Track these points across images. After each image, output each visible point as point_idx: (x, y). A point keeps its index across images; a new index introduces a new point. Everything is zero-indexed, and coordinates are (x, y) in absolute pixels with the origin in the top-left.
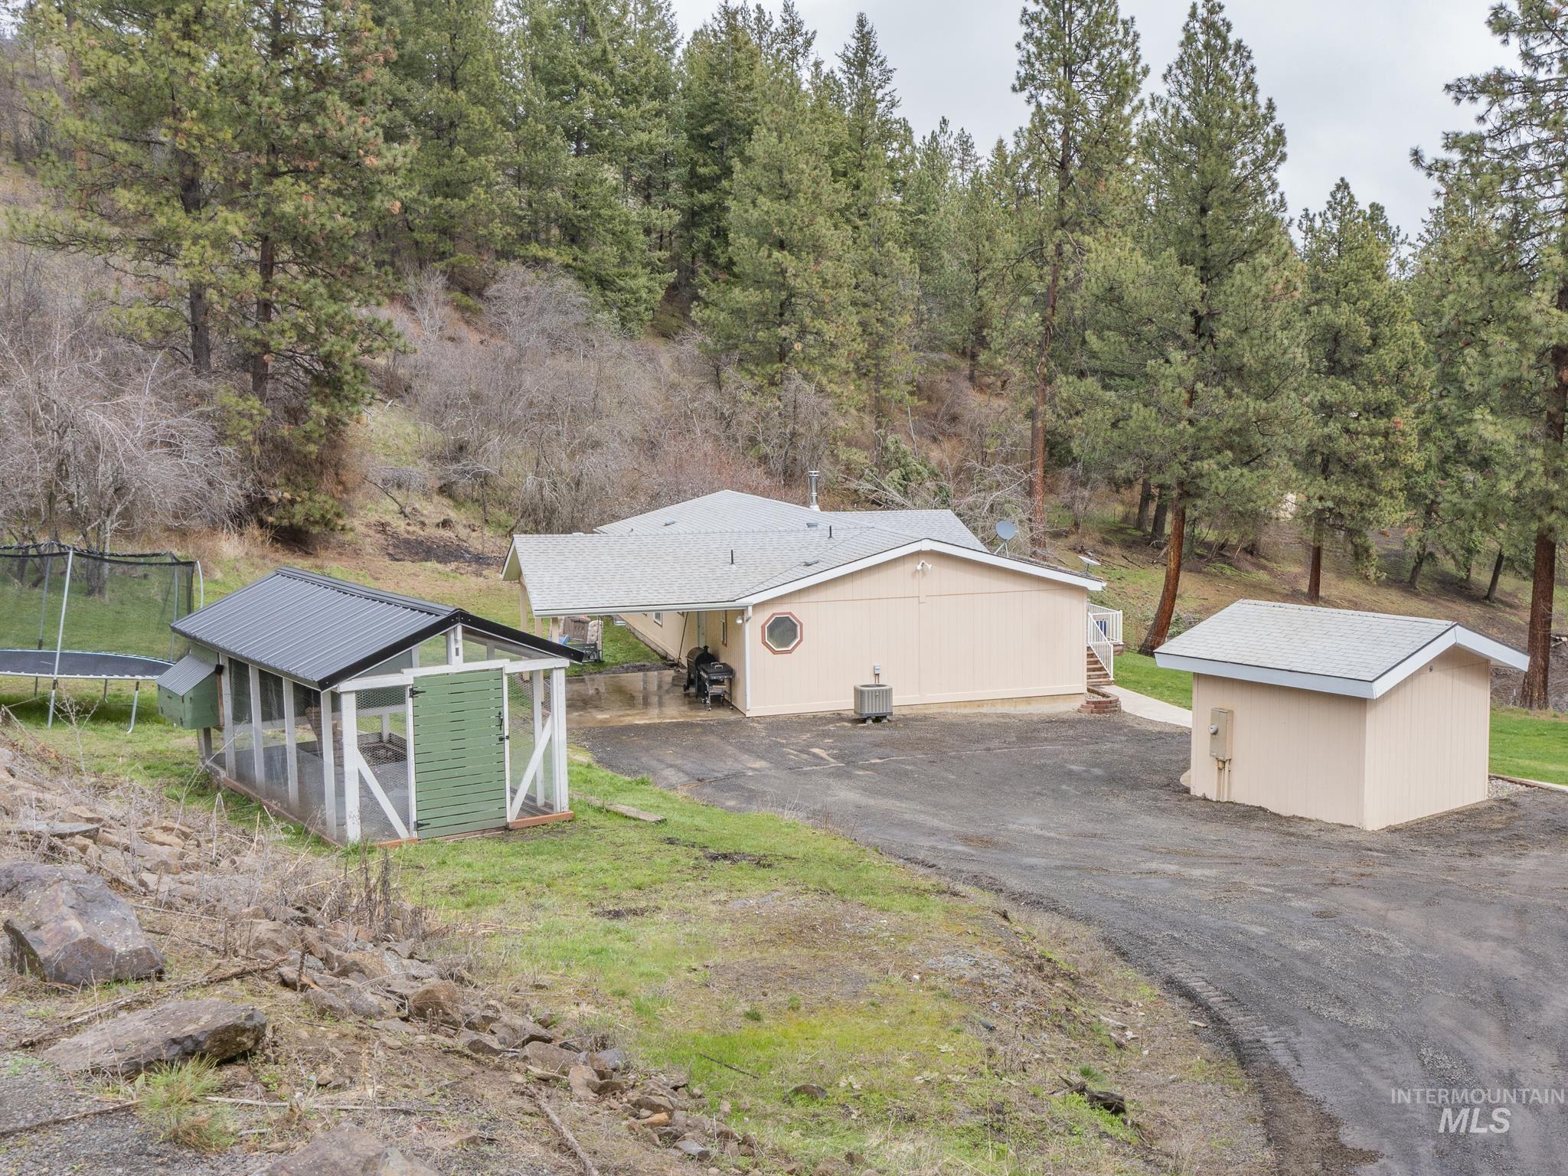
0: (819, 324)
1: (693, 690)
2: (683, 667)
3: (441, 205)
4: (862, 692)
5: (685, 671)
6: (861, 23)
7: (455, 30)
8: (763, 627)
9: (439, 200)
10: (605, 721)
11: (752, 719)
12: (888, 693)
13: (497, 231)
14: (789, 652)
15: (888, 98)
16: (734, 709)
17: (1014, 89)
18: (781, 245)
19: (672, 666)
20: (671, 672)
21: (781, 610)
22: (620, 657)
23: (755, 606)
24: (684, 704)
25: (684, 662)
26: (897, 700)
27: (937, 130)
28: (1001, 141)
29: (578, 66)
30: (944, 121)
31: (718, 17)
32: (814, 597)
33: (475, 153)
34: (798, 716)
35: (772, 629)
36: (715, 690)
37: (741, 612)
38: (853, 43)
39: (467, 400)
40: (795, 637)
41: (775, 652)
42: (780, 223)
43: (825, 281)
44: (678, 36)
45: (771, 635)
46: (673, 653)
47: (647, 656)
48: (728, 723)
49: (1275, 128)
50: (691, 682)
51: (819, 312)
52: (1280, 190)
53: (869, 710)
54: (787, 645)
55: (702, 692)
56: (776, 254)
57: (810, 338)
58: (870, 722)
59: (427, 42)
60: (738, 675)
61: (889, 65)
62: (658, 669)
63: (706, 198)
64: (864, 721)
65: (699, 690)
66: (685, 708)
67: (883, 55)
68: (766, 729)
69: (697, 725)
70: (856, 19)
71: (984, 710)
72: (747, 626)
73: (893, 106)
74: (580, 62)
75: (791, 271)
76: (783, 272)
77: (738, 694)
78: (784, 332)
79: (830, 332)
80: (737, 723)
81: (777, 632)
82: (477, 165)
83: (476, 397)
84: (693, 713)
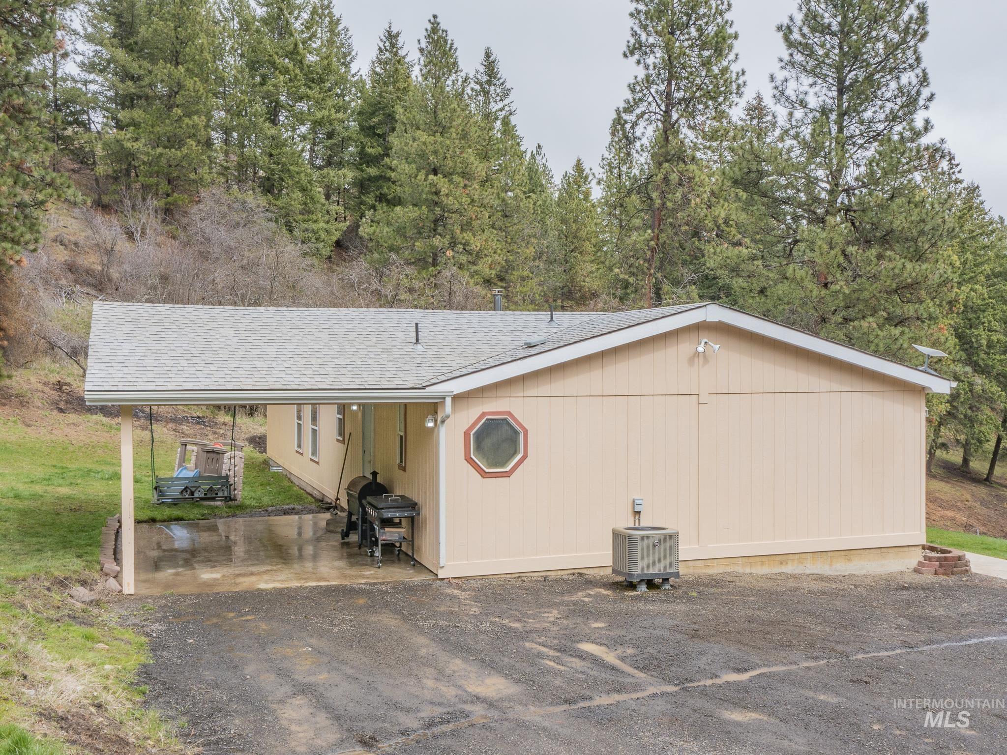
0: (468, 236)
1: (354, 538)
2: (343, 510)
3: (161, 155)
4: (631, 538)
5: (345, 514)
6: (488, 55)
7: (180, 21)
8: (467, 434)
9: (159, 150)
10: (214, 583)
11: (448, 581)
12: (672, 540)
13: (206, 176)
14: (507, 475)
15: (507, 108)
16: (417, 565)
17: (625, 56)
18: (435, 172)
19: (328, 509)
20: (327, 516)
21: (494, 406)
22: (266, 500)
23: (457, 398)
24: (341, 558)
25: (344, 503)
26: (687, 550)
27: (535, 152)
28: (579, 160)
29: (276, 57)
30: (539, 147)
31: (384, 38)
32: (545, 388)
33: (189, 115)
34: (519, 577)
35: (480, 437)
36: (389, 535)
37: (433, 407)
38: (482, 69)
39: (156, 281)
40: (515, 452)
41: (484, 475)
42: (435, 152)
43: (473, 201)
44: (353, 53)
45: (479, 447)
46: (330, 494)
47: (299, 498)
48: (410, 589)
49: (918, 6)
50: (351, 526)
51: (467, 226)
52: (923, 66)
53: (642, 568)
54: (503, 464)
55: (369, 539)
56: (431, 177)
57: (460, 248)
58: (643, 588)
59: (155, 30)
60: (424, 512)
61: (508, 85)
62: (311, 512)
63: (372, 171)
64: (632, 586)
65: (363, 536)
66: (341, 564)
67: (504, 77)
68: (475, 599)
69: (361, 592)
70: (484, 52)
71: (790, 568)
72: (443, 431)
73: (511, 114)
74: (277, 53)
75: (444, 191)
76: (437, 193)
77: (425, 542)
78: (437, 241)
79: (476, 244)
80: (425, 587)
81: (488, 442)
82: (190, 122)
83: (164, 278)
84: (353, 572)
